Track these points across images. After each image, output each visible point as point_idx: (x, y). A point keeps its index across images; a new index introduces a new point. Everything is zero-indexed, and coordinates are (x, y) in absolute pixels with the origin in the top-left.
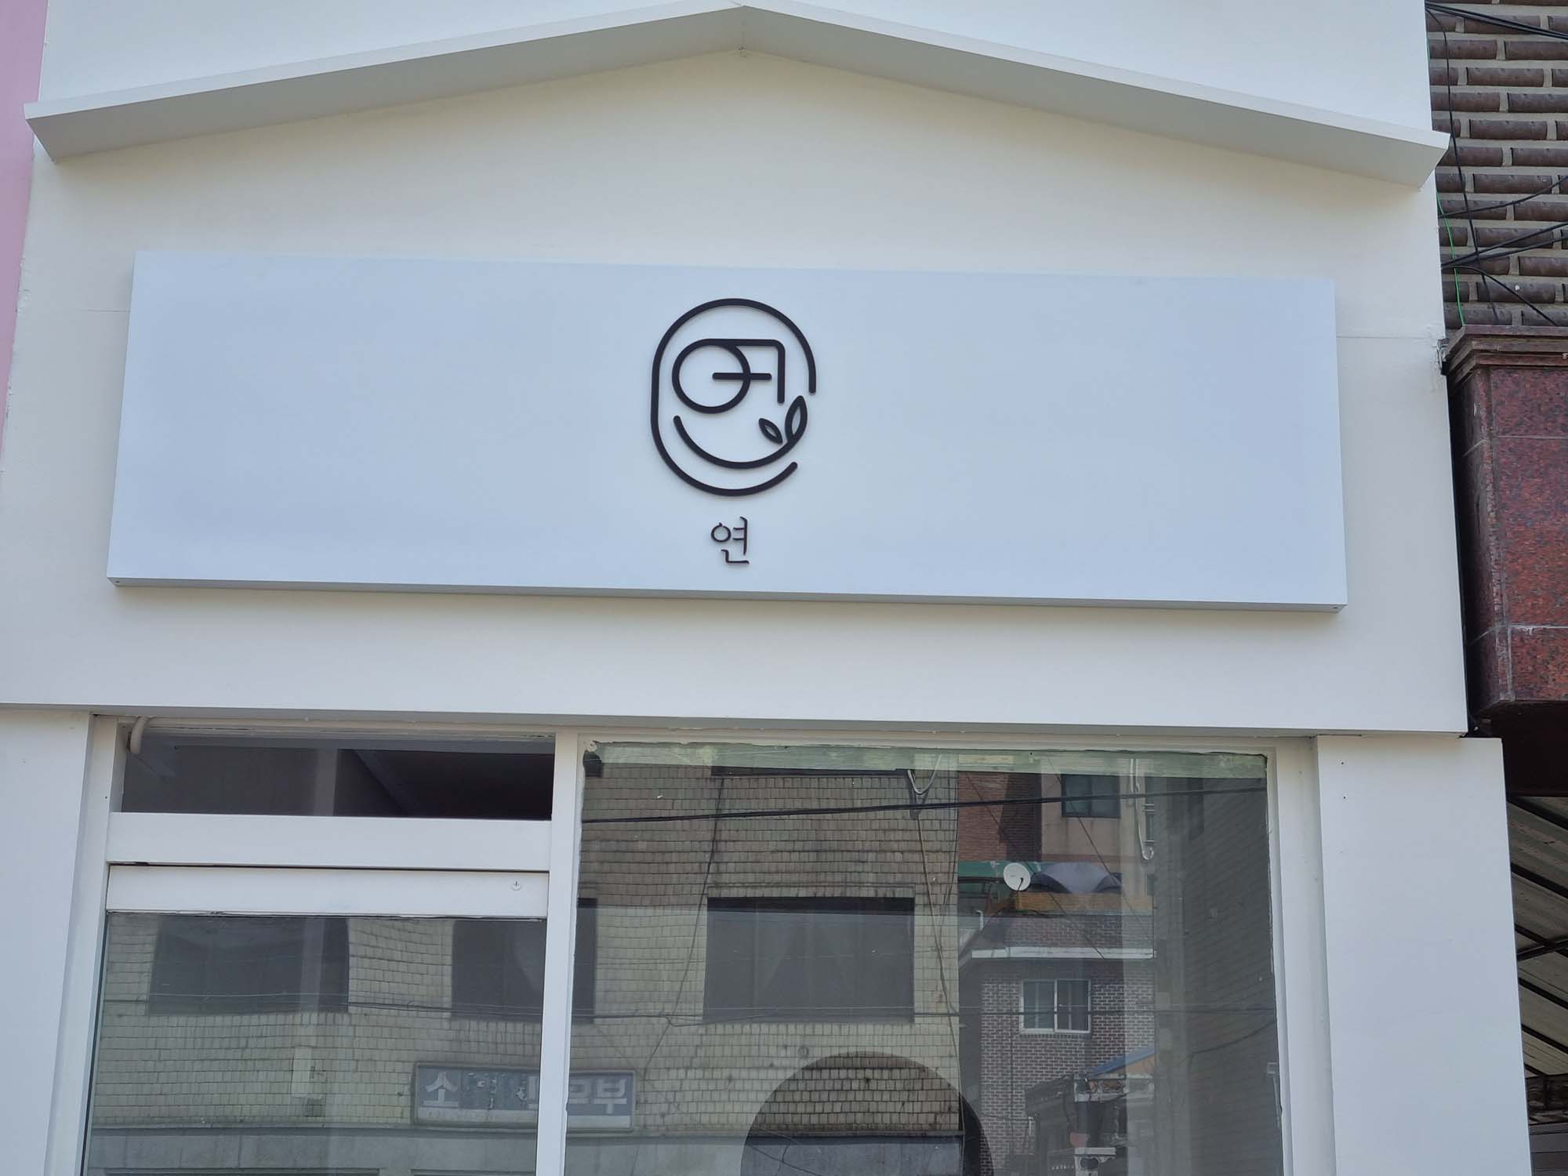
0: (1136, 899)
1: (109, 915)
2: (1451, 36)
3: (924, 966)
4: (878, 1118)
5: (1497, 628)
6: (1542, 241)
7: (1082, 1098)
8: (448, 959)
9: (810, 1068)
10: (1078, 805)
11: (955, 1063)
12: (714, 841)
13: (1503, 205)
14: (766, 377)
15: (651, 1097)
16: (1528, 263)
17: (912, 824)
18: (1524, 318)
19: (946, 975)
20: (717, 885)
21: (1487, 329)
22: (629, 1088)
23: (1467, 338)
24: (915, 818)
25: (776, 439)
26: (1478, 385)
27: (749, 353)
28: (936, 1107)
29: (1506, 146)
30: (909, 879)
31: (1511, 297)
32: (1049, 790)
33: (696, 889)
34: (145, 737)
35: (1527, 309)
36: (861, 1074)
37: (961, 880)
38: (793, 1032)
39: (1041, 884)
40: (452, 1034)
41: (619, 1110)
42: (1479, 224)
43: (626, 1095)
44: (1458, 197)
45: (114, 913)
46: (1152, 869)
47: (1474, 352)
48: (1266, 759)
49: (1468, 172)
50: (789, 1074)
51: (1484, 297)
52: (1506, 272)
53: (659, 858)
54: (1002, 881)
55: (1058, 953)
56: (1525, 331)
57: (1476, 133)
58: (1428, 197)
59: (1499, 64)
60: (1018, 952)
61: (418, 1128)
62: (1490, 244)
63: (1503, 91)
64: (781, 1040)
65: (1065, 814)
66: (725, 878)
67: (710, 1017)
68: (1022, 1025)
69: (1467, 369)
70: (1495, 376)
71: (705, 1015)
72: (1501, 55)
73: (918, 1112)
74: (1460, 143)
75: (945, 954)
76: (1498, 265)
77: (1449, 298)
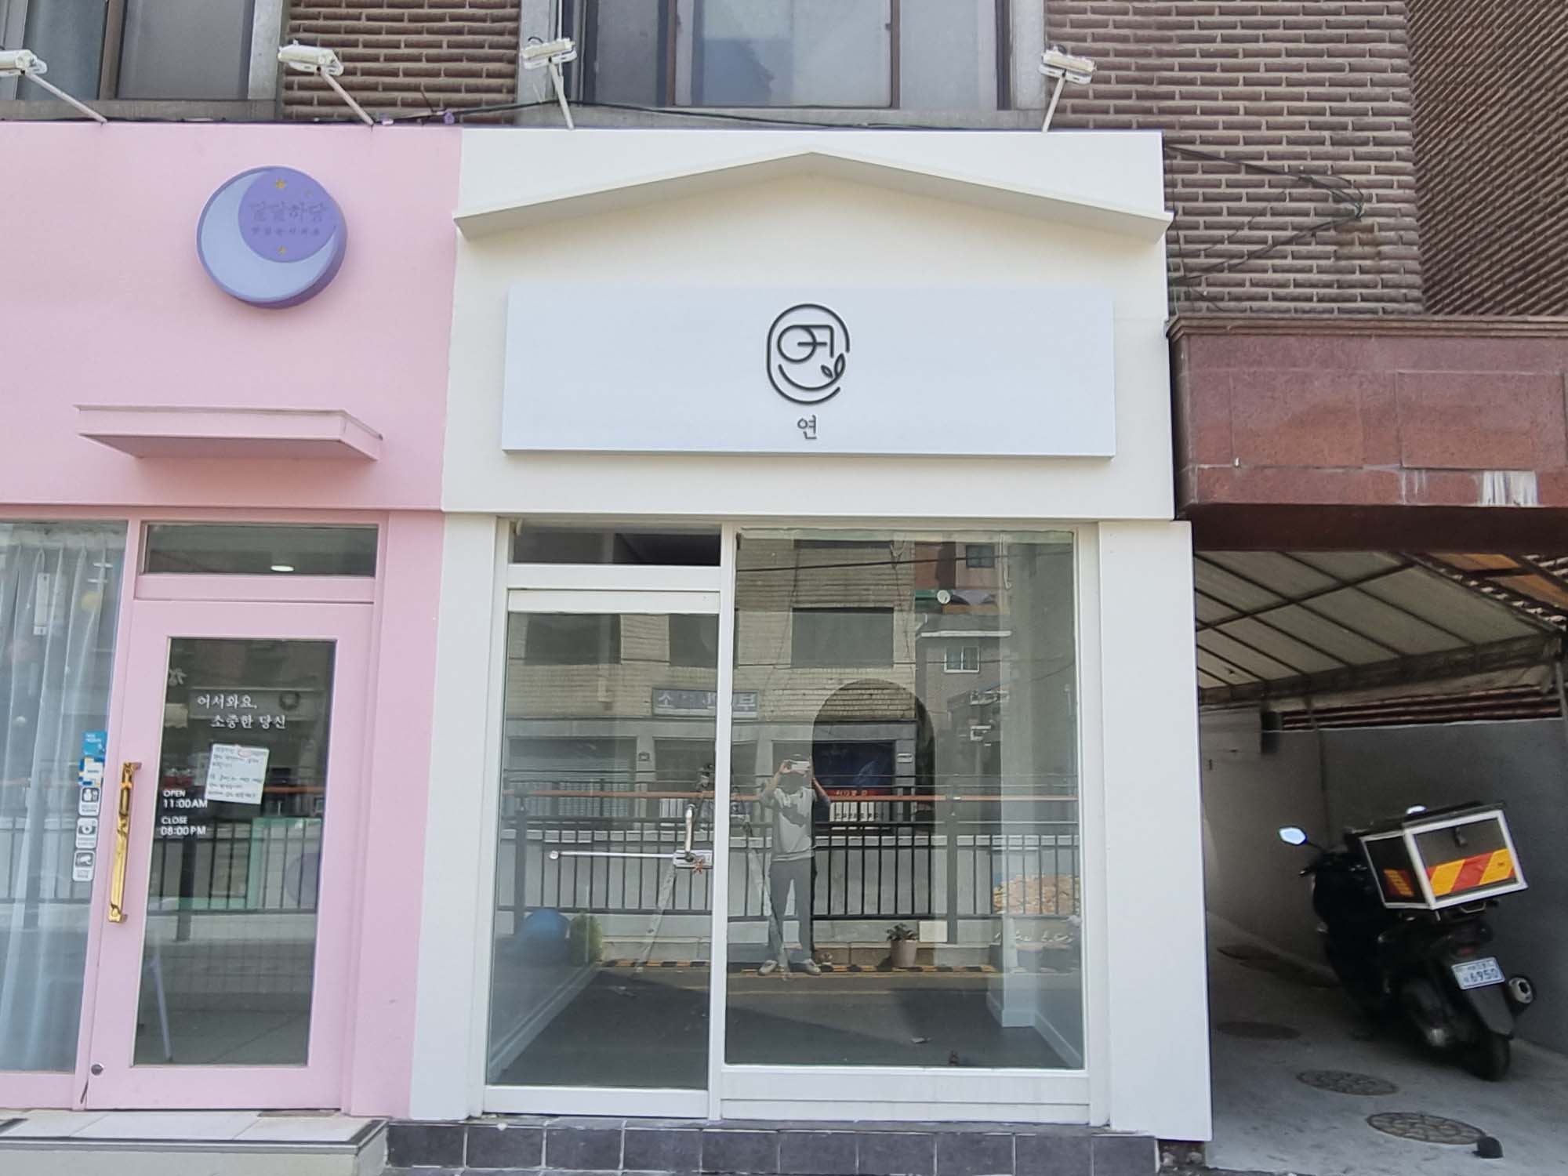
0: (1003, 607)
1: (509, 614)
2: (1175, 162)
3: (898, 638)
4: (876, 712)
5: (1190, 467)
6: (1218, 269)
7: (975, 702)
8: (667, 637)
9: (841, 689)
10: (974, 562)
11: (913, 686)
12: (795, 580)
13: (1200, 250)
14: (824, 344)
15: (767, 703)
16: (1211, 281)
17: (893, 572)
18: (1208, 309)
19: (910, 645)
20: (797, 602)
21: (1189, 314)
22: (756, 698)
23: (1179, 320)
24: (894, 568)
25: (830, 375)
26: (1184, 343)
27: (816, 332)
28: (904, 707)
29: (1201, 219)
30: (891, 598)
31: (1202, 298)
32: (960, 552)
33: (787, 604)
34: (523, 528)
35: (1210, 304)
36: (868, 692)
37: (917, 599)
38: (835, 672)
39: (955, 601)
40: (670, 673)
41: (751, 709)
42: (1187, 260)
43: (755, 703)
44: (1175, 247)
45: (513, 613)
46: (1010, 592)
47: (1182, 327)
48: (1073, 534)
49: (1182, 233)
50: (833, 692)
51: (1188, 298)
52: (1199, 285)
53: (768, 589)
54: (936, 599)
55: (965, 634)
56: (1209, 315)
57: (1186, 213)
58: (1161, 247)
59: (1199, 176)
60: (944, 634)
61: (655, 717)
62: (1192, 270)
63: (1200, 191)
64: (829, 676)
65: (968, 566)
66: (800, 599)
67: (794, 666)
68: (945, 668)
69: (1179, 335)
70: (1193, 338)
71: (792, 664)
72: (1200, 172)
73: (896, 709)
74: (1178, 218)
75: (909, 634)
76: (1197, 280)
77: (1171, 299)
